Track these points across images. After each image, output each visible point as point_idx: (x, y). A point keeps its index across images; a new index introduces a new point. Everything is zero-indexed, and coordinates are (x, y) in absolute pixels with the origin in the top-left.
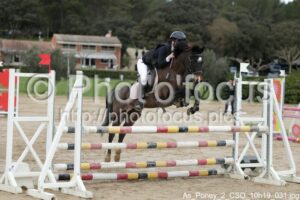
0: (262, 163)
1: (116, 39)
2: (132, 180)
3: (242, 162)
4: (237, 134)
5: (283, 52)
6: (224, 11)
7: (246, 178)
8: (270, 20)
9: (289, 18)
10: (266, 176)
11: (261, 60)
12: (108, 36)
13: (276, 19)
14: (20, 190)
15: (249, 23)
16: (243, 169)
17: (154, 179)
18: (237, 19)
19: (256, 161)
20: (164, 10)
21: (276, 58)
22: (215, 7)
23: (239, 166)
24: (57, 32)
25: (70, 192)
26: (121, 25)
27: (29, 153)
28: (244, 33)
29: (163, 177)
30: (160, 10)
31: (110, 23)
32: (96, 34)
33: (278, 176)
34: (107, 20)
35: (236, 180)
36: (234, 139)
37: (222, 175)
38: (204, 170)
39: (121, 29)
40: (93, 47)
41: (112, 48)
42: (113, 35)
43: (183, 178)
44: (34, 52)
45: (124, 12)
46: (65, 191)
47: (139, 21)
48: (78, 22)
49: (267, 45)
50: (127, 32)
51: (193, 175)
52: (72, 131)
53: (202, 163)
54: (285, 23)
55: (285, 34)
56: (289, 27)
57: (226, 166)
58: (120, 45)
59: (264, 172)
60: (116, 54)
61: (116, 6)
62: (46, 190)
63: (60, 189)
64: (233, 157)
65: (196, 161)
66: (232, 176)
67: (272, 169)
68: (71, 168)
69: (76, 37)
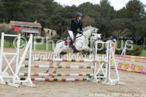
0: (106, 76)
1: (39, 24)
2: (51, 81)
3: (97, 75)
4: (96, 63)
5: (115, 32)
6: (89, 13)
7: (99, 82)
8: (109, 18)
9: (118, 17)
10: (107, 81)
11: (105, 36)
12: (36, 22)
13: (112, 17)
14: (5, 83)
15: (100, 19)
16: (98, 78)
17: (60, 81)
18: (95, 17)
19: (103, 75)
20: (62, 12)
21: (112, 35)
22: (85, 11)
23: (96, 77)
24: (12, 20)
25: (26, 84)
26: (41, 18)
27: (9, 68)
28: (98, 23)
29: (64, 81)
30: (60, 11)
31: (36, 17)
32: (30, 21)
33: (112, 81)
34: (35, 15)
35: (94, 83)
36: (94, 65)
37: (89, 81)
38: (81, 78)
39: (42, 20)
40: (28, 27)
41: (37, 28)
42: (38, 22)
43: (72, 81)
44: (3, 28)
45: (43, 12)
46: (24, 84)
47: (50, 16)
48: (21, 16)
49: (108, 29)
50: (44, 21)
51: (77, 80)
52: (27, 59)
53: (81, 75)
54: (116, 20)
55: (116, 25)
56: (118, 21)
57: (90, 77)
58: (41, 27)
59: (106, 80)
60: (39, 31)
61: (39, 9)
62: (16, 83)
63: (21, 83)
64: (94, 73)
65: (78, 74)
66: (93, 81)
67: (109, 78)
68: (26, 75)
69: (20, 22)
